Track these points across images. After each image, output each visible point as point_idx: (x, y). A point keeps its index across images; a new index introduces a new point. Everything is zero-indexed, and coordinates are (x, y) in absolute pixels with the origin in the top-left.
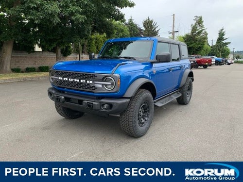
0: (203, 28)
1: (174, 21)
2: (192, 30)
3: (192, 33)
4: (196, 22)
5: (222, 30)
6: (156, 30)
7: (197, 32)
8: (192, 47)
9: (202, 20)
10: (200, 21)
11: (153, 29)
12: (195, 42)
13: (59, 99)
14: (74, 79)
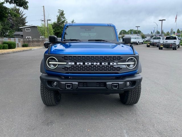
0: (65, 19)
1: (44, 11)
2: (58, 20)
3: (58, 22)
4: (59, 14)
5: (73, 21)
6: (24, 17)
7: (61, 21)
8: (59, 32)
9: (64, 13)
10: (62, 14)
11: (21, 16)
12: (60, 29)
13: (72, 85)
14: (92, 63)
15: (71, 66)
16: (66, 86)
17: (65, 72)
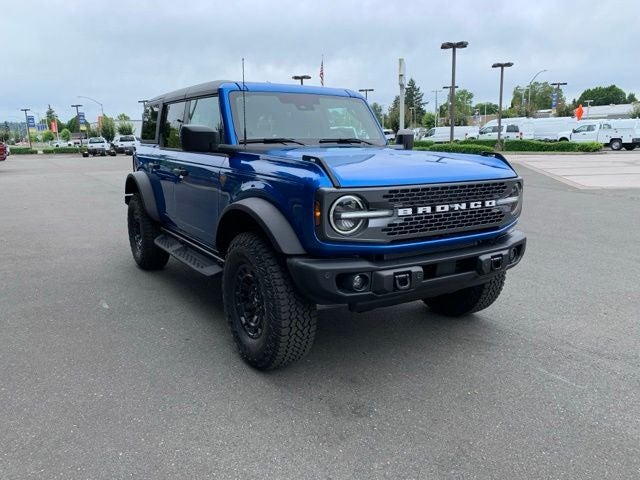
13: (410, 277)
14: (452, 206)
15: (406, 220)
16: (397, 282)
17: (389, 241)
